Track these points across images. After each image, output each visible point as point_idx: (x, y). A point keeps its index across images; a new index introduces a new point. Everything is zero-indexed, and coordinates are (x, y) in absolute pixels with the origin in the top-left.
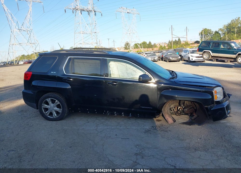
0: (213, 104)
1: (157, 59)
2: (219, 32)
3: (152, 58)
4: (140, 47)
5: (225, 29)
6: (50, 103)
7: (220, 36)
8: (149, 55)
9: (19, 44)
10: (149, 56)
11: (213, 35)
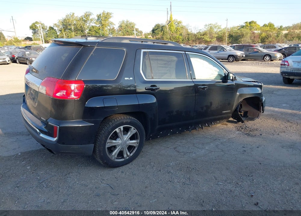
1: (9, 61)
2: (55, 28)
5: (61, 25)
7: (57, 33)
11: (48, 31)
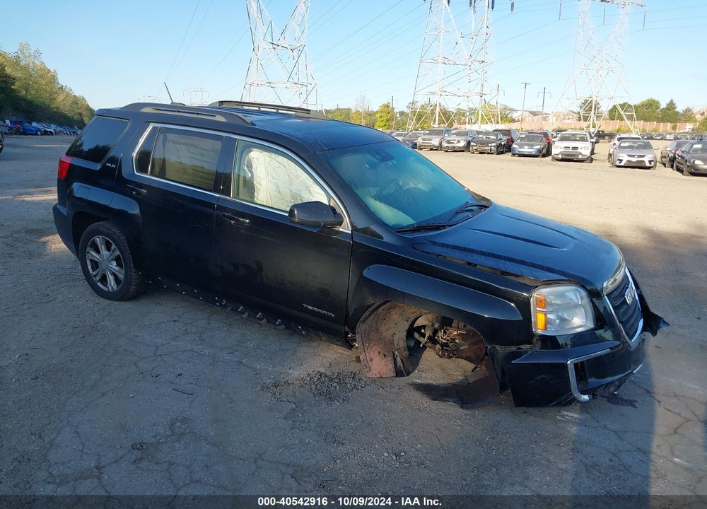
0: (530, 342)
1: (650, 162)
3: (633, 156)
4: (625, 117)
6: (102, 248)
8: (627, 144)
9: (269, 84)
10: (624, 148)
